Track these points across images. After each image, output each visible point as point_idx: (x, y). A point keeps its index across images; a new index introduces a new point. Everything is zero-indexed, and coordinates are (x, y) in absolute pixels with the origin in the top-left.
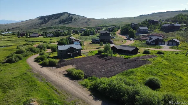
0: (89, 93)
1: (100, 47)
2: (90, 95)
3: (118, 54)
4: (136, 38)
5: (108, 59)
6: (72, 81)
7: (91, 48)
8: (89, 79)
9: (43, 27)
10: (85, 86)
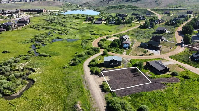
0: (105, 105)
1: (144, 54)
2: (105, 107)
3: (149, 70)
4: (190, 44)
5: (136, 75)
6: (101, 93)
7: (135, 55)
8: (112, 94)
9: (110, 4)
10: (106, 99)
